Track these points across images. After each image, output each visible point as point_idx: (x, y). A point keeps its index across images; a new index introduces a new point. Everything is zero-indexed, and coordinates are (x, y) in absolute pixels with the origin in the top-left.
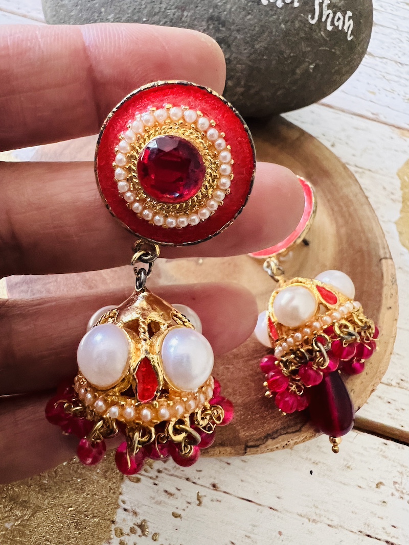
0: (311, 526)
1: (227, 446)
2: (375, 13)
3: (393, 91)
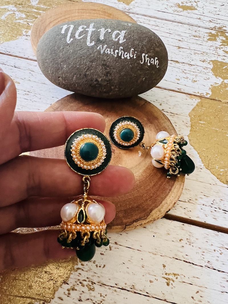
0: (154, 256)
1: (119, 225)
2: (179, 42)
3: (187, 78)
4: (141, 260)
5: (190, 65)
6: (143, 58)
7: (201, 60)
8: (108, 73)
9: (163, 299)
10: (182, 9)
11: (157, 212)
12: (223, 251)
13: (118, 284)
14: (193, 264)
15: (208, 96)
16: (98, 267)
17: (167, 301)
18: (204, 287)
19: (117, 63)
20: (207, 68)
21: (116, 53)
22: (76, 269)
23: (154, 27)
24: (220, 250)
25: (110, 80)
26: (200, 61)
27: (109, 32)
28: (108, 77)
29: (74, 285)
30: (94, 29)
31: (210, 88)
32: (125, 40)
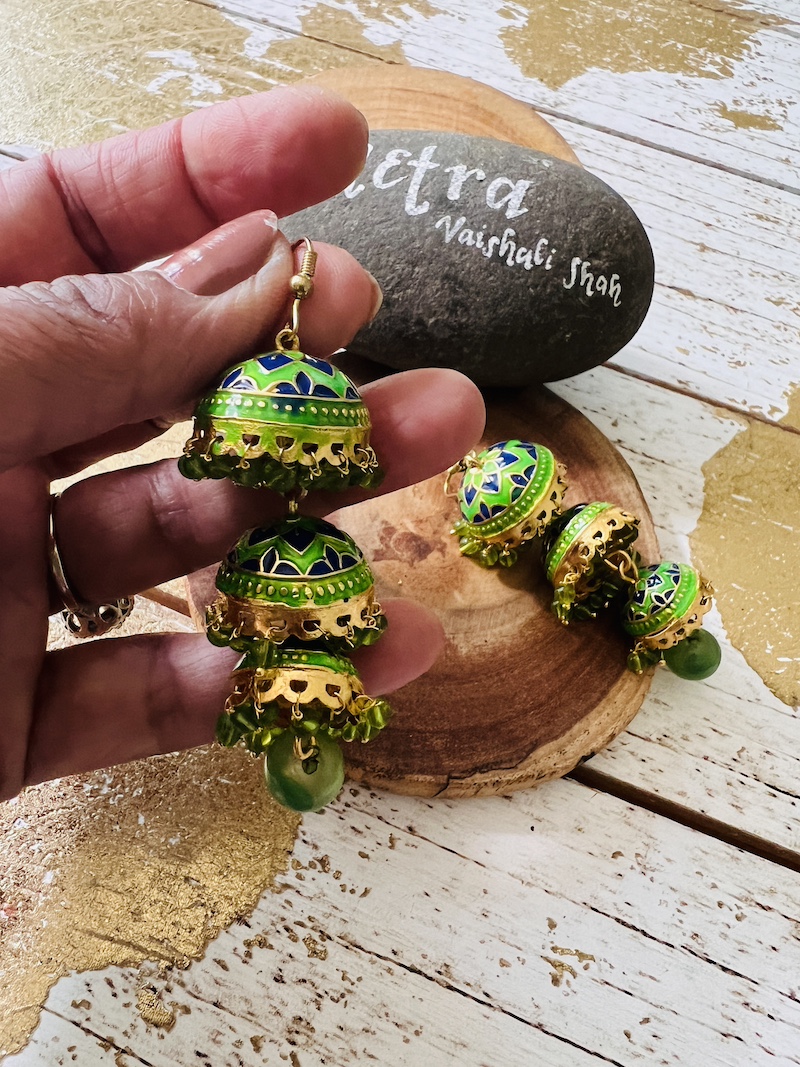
0: (525, 889)
2: (706, 229)
3: (715, 350)
4: (483, 894)
5: (731, 310)
6: (574, 271)
7: (769, 296)
8: (456, 303)
9: (535, 1022)
10: (732, 123)
11: (551, 752)
12: (746, 910)
13: (400, 954)
14: (645, 934)
15: (776, 417)
16: (347, 893)
17: (546, 1029)
18: (668, 1010)
19: (491, 278)
20: (787, 327)
21: (491, 246)
22: (277, 885)
23: (629, 172)
24: (739, 908)
25: (461, 325)
26: (768, 299)
27: (479, 178)
28: (457, 316)
29: (266, 933)
30: (433, 166)
31: (785, 393)
32: (526, 210)
